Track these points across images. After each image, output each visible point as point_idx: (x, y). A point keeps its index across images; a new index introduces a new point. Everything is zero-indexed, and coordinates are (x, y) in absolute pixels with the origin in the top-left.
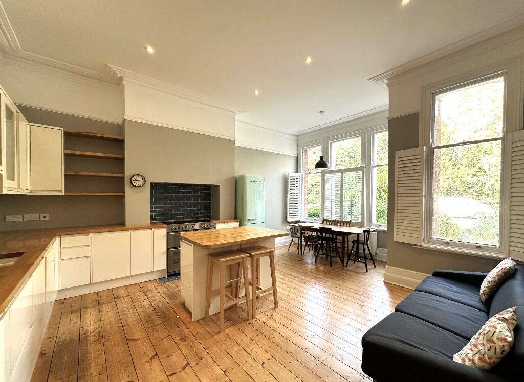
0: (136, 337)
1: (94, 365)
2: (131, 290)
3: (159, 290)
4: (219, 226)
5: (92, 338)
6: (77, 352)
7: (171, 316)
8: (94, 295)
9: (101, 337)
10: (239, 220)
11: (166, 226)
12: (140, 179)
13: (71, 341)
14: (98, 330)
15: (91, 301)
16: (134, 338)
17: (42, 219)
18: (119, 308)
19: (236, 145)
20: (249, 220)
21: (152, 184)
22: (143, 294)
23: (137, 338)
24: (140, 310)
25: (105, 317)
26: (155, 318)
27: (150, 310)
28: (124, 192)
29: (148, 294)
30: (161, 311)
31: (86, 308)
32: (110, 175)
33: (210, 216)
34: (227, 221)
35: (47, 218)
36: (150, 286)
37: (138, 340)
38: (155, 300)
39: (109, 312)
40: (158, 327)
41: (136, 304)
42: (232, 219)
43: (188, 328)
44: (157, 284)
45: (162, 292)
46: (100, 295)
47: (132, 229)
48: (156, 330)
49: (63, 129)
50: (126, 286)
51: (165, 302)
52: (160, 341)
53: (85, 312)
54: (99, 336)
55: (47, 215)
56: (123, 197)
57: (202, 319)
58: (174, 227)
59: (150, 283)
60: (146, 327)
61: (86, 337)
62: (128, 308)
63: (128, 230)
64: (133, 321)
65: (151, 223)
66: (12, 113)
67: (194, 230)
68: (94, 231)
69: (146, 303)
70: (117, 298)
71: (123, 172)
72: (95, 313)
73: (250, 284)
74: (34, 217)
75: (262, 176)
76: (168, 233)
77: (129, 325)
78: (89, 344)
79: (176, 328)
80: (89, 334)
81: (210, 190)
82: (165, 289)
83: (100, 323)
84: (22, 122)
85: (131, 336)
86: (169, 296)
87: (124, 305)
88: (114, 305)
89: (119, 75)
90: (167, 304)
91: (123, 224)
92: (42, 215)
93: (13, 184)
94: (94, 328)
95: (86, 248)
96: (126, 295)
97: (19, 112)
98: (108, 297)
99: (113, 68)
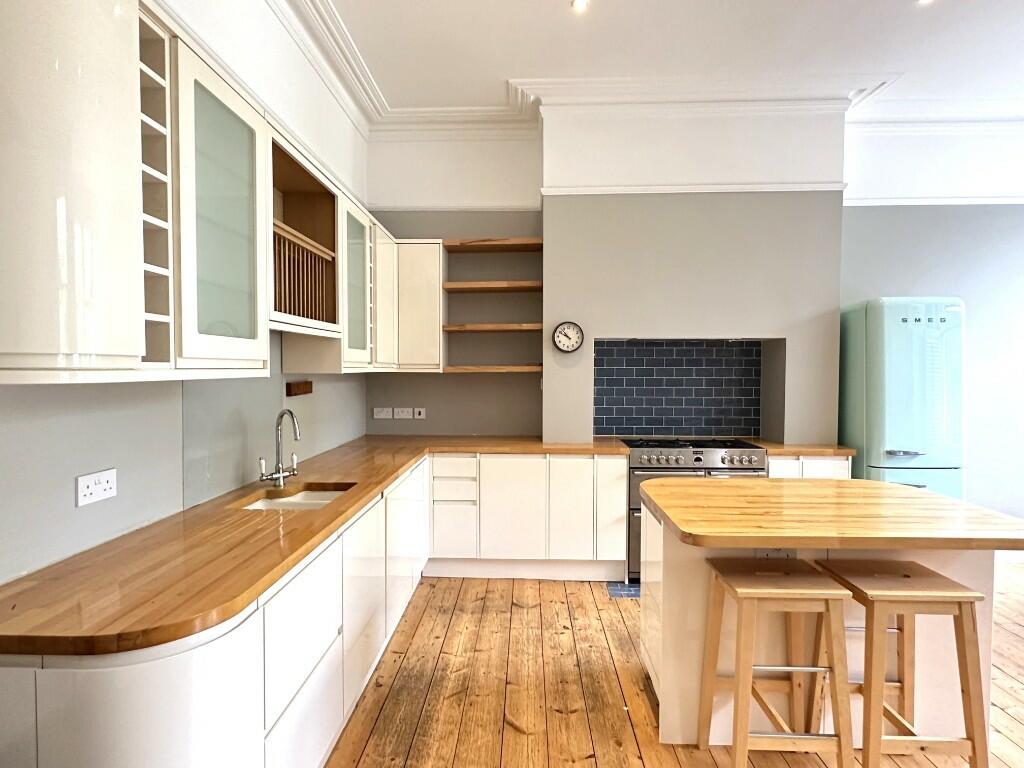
0: (522, 723)
1: (434, 754)
2: (547, 595)
3: (604, 615)
4: (780, 466)
5: (450, 685)
6: (420, 708)
7: (610, 699)
8: (482, 584)
9: (464, 691)
10: (854, 452)
11: (628, 450)
12: (572, 332)
13: (420, 676)
14: (464, 671)
15: (474, 598)
16: (517, 723)
17: (417, 416)
18: (513, 632)
19: (846, 203)
20: (891, 453)
21: (598, 343)
22: (566, 614)
23: (523, 726)
24: (549, 652)
25: (483, 645)
26: (574, 688)
27: (569, 663)
28: (541, 365)
29: (576, 616)
30: (591, 675)
31: (462, 610)
32: (515, 327)
33: (757, 432)
34: (804, 450)
35: (423, 416)
36: (586, 595)
37: (524, 733)
38: (585, 639)
39: (495, 635)
40: (573, 717)
41: (546, 634)
42: (828, 446)
43: (641, 758)
44: (602, 595)
45: (606, 622)
46: (491, 587)
47: (553, 452)
48: (567, 726)
49: (440, 241)
50: (540, 581)
51: (607, 654)
52: (567, 761)
53: (458, 618)
54: (463, 684)
55: (423, 411)
56: (540, 374)
57: (686, 746)
58: (645, 455)
59: (587, 585)
60: (548, 705)
61: (443, 678)
62: (528, 640)
63: (545, 453)
64: (528, 676)
65: (595, 439)
66: (362, 227)
67: (700, 469)
68: (486, 449)
69: (566, 639)
70: (516, 605)
71: (539, 317)
72: (472, 628)
73: (860, 689)
74: (404, 413)
75: (957, 300)
76: (632, 469)
77: (518, 684)
78: (442, 698)
79: (612, 742)
80: (448, 672)
81: (759, 353)
82: (616, 615)
83: (472, 654)
84: (381, 241)
85: (513, 716)
86: (620, 639)
87: (524, 625)
88: (505, 619)
89: (532, 98)
90: (608, 659)
91: (539, 438)
92: (417, 410)
93: (364, 355)
94: (461, 663)
95: (470, 482)
96: (534, 604)
97: (376, 222)
98: (502, 597)
99: (521, 84)
